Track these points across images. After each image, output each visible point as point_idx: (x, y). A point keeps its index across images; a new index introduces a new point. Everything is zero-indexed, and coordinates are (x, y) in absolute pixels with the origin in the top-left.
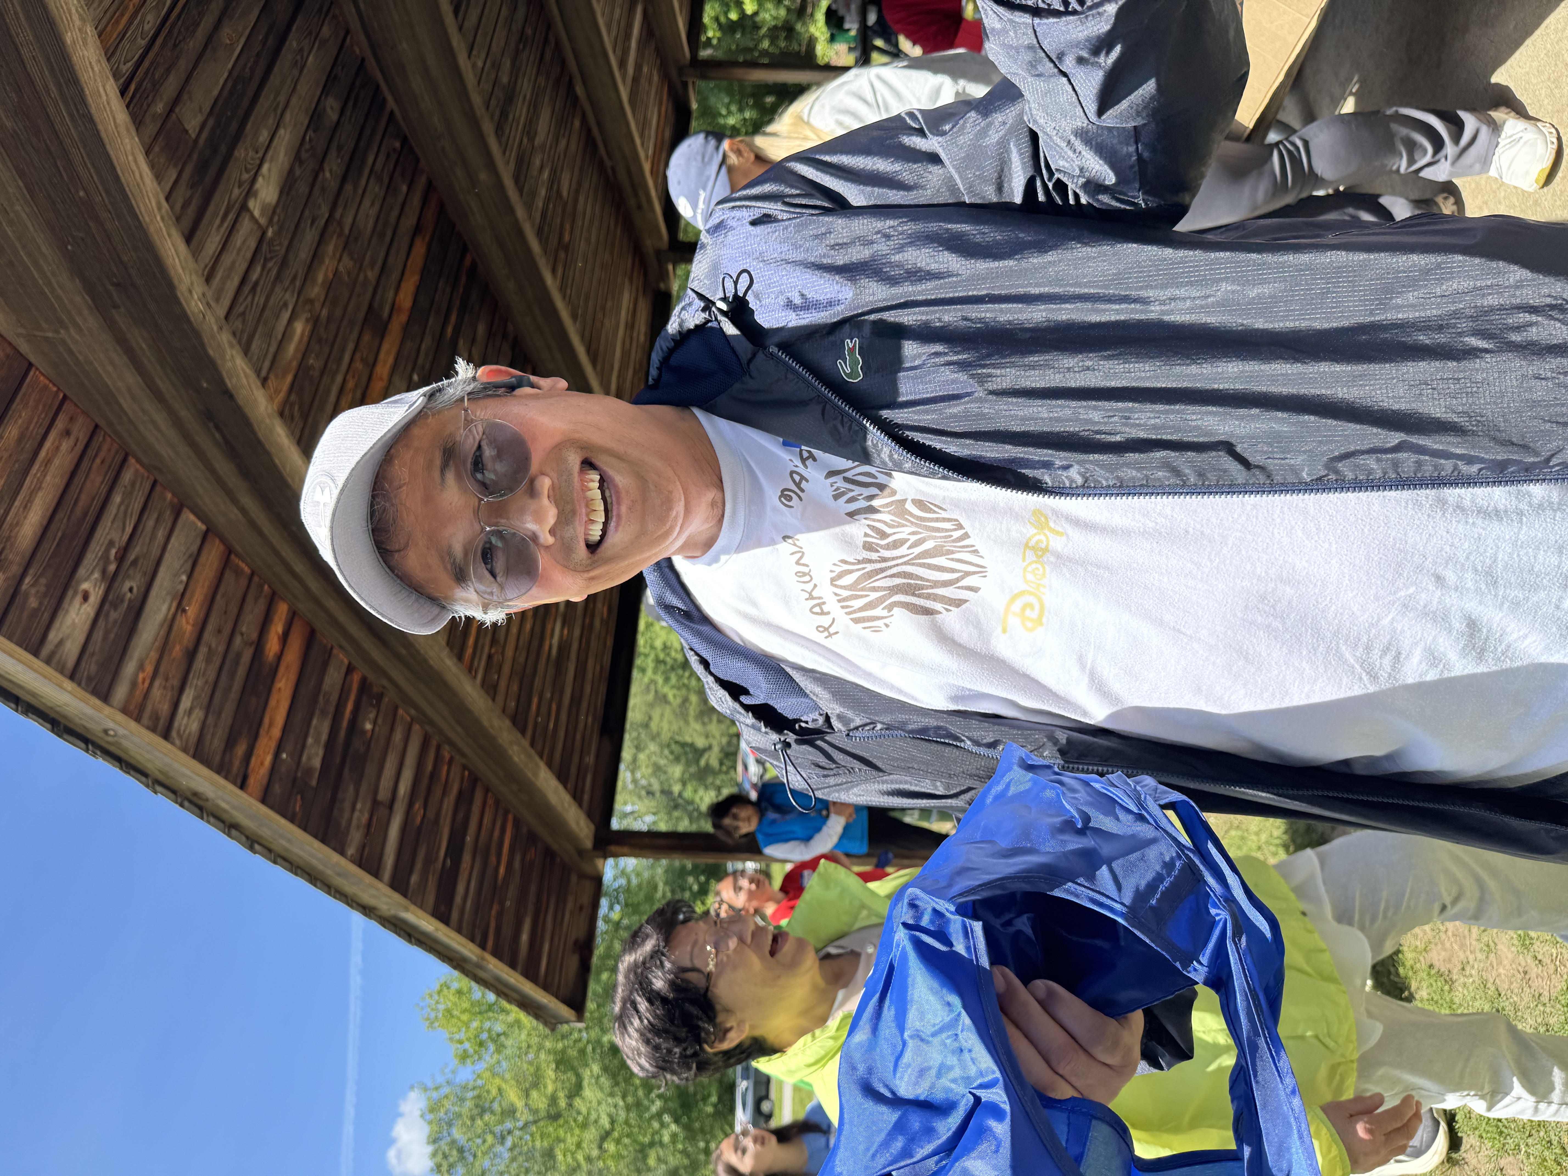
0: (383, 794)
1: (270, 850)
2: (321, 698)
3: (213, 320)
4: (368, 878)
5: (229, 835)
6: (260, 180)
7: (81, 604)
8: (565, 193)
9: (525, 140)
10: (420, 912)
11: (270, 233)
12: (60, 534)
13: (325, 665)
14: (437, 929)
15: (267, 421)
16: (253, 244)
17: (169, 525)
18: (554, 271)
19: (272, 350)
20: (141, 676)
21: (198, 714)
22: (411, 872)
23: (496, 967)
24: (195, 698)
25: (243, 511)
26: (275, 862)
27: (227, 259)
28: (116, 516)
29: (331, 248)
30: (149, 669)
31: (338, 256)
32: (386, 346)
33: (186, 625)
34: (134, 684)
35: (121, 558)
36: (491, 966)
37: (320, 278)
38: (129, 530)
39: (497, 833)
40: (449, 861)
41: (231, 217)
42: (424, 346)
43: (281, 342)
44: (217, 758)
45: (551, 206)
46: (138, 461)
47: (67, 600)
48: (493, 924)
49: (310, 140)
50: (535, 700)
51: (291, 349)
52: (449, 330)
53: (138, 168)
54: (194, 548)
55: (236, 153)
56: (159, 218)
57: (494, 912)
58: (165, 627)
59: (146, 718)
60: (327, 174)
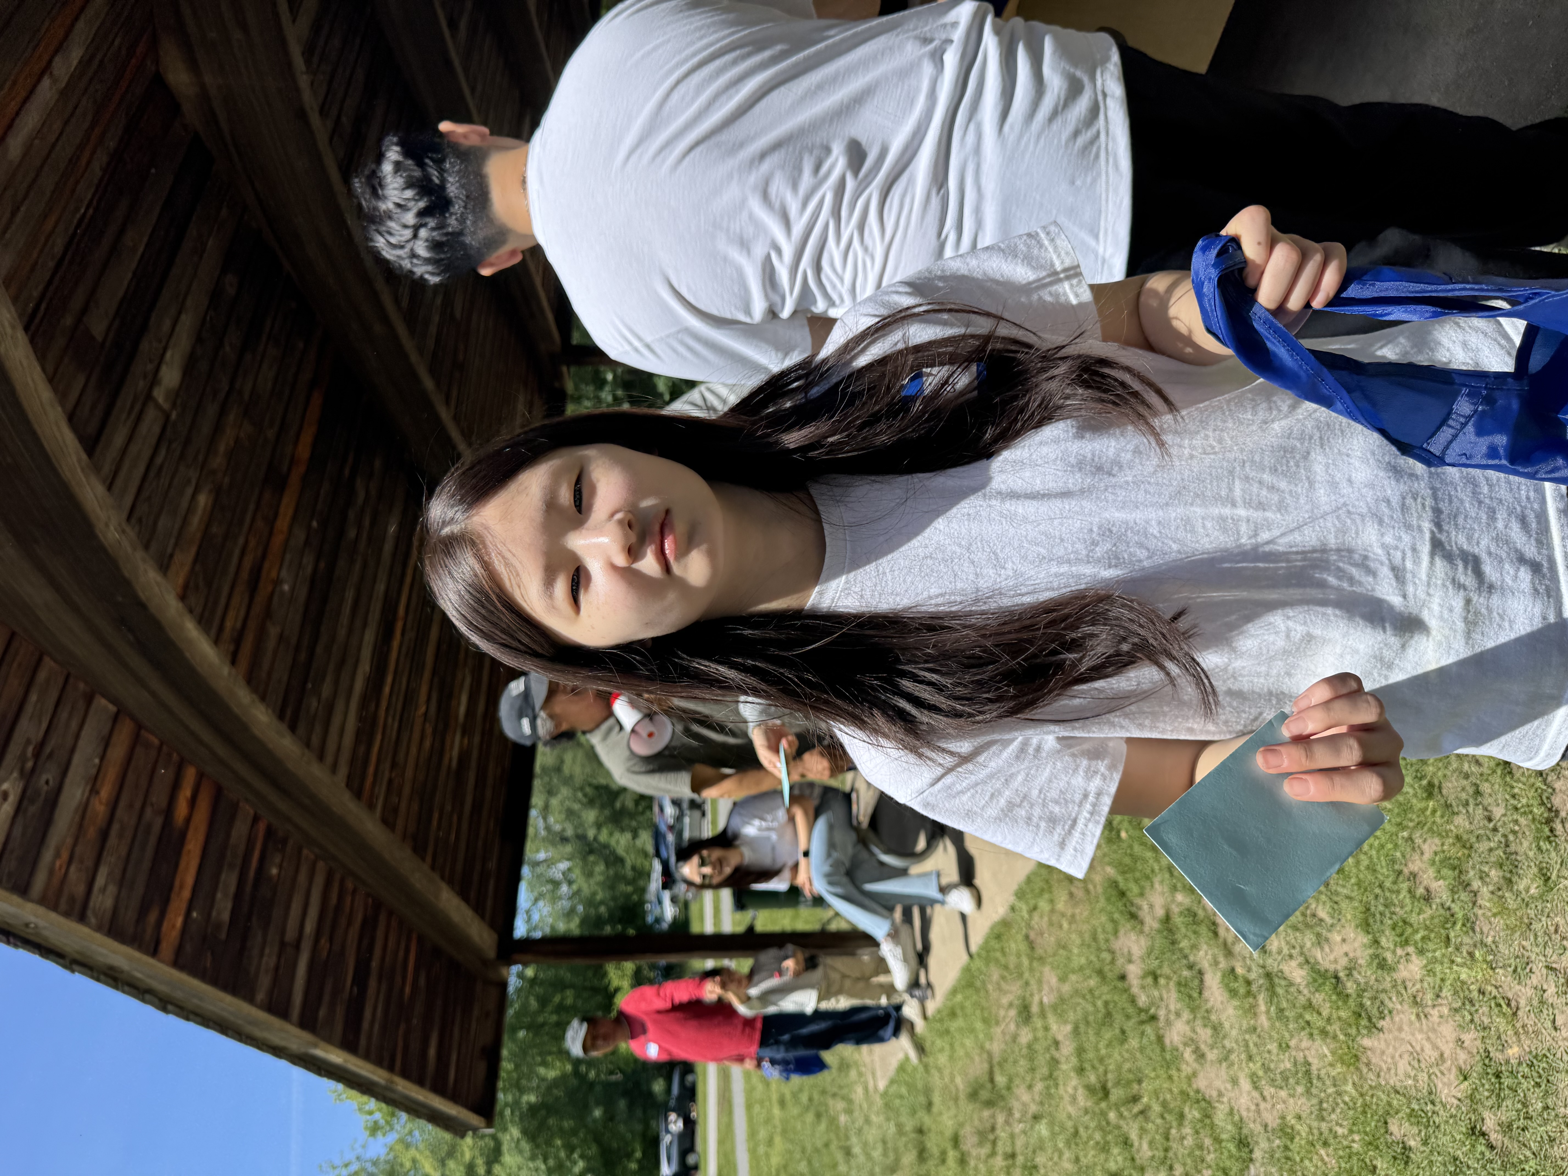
0: (291, 934)
1: (182, 1008)
2: (229, 852)
3: (127, 544)
4: (277, 1023)
5: (143, 1000)
6: (164, 366)
8: (458, 314)
10: (329, 1048)
11: (174, 416)
13: (232, 818)
14: (345, 1061)
16: (157, 430)
17: (82, 714)
18: (447, 403)
19: (177, 526)
20: (58, 864)
21: (112, 889)
22: (319, 1007)
23: (403, 1086)
24: (109, 875)
25: (153, 694)
26: (187, 1019)
27: (134, 449)
28: (32, 715)
29: (231, 417)
30: (65, 855)
31: (238, 423)
32: (285, 500)
33: (99, 807)
34: (51, 872)
35: (37, 754)
36: (400, 1087)
37: (222, 448)
38: (44, 725)
39: (401, 954)
40: (355, 989)
41: (137, 409)
42: (322, 493)
43: (185, 517)
44: (131, 929)
45: (445, 330)
46: (52, 658)
48: (400, 1043)
49: (211, 319)
50: (436, 815)
51: (196, 521)
52: (347, 472)
54: (106, 731)
55: (141, 348)
57: (401, 1031)
58: (80, 812)
59: (63, 905)
60: (227, 348)
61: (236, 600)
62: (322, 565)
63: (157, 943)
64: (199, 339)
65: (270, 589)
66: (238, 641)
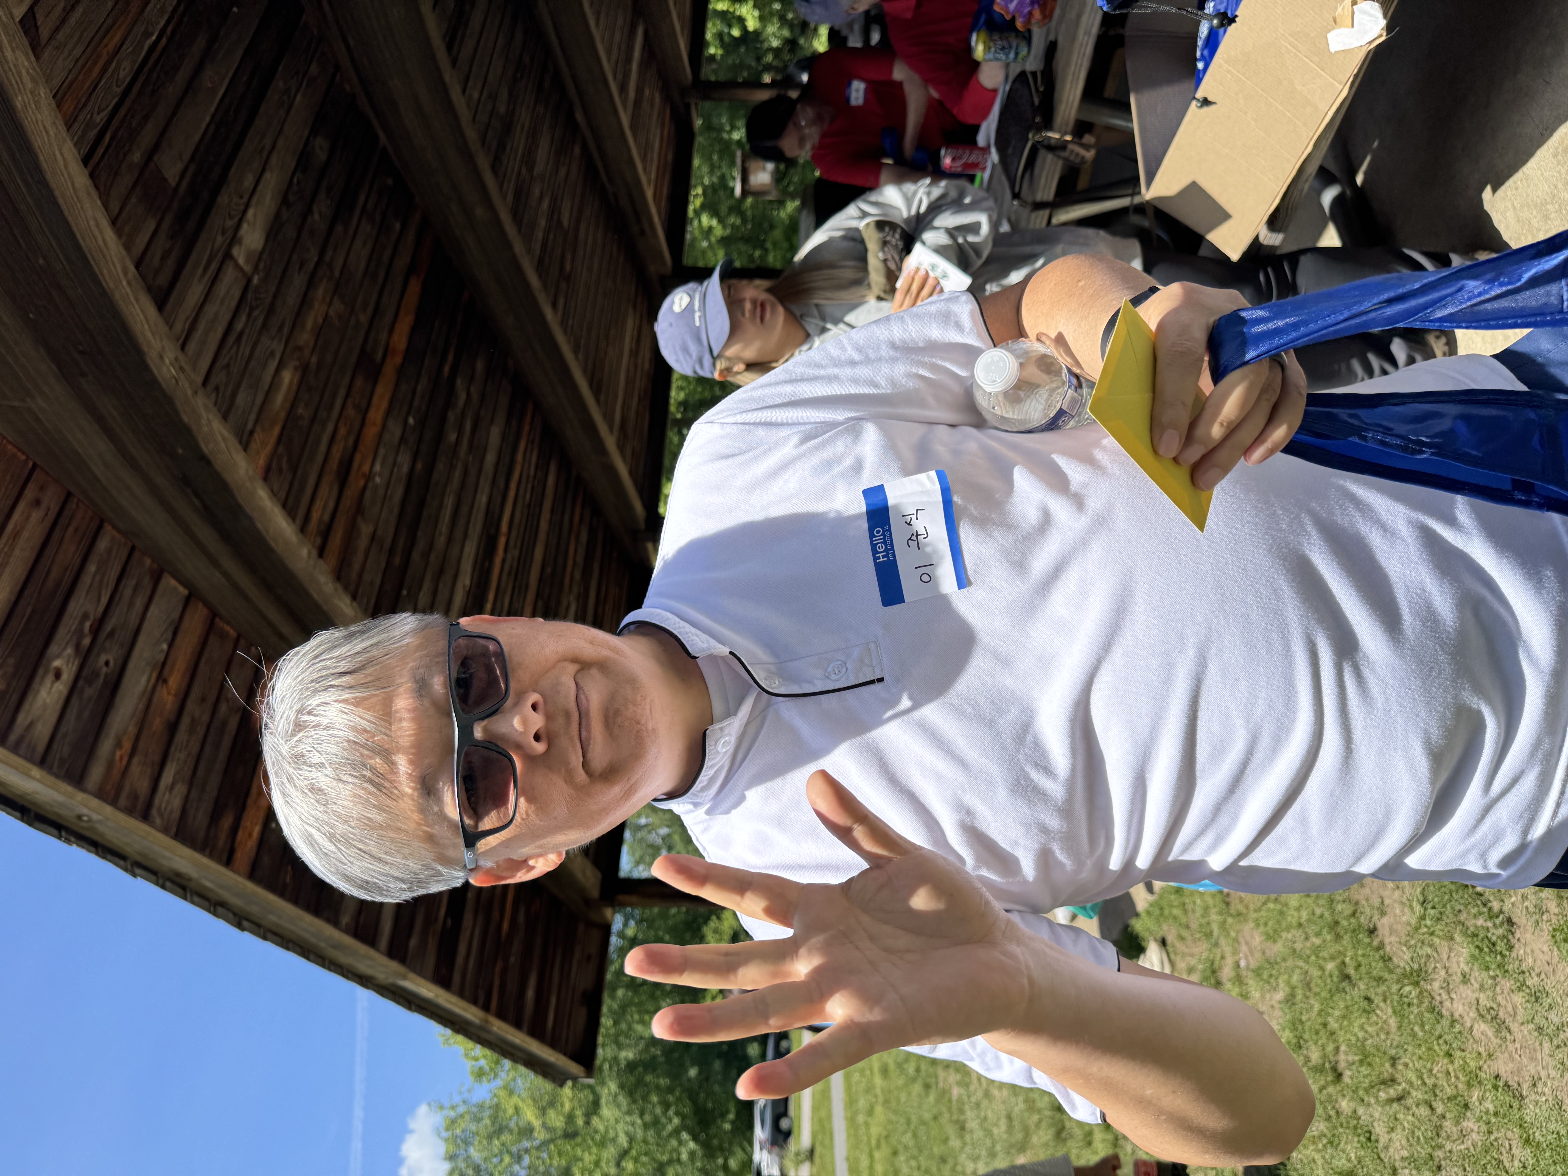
1: (259, 926)
3: (187, 385)
4: (362, 948)
5: (215, 914)
6: (245, 226)
7: (53, 683)
8: (565, 222)
9: (524, 171)
10: (419, 980)
11: (256, 280)
12: (29, 610)
14: (437, 996)
15: (248, 484)
16: (237, 293)
17: (148, 592)
18: (554, 305)
19: (259, 401)
20: (118, 754)
21: (181, 789)
22: (409, 936)
23: (500, 1028)
24: (177, 772)
25: (225, 574)
26: (264, 938)
27: (210, 310)
28: (91, 586)
29: (320, 292)
30: (127, 745)
31: (328, 300)
32: (380, 389)
33: (167, 698)
34: (110, 764)
35: (96, 630)
36: (495, 1029)
37: (309, 324)
38: (104, 600)
40: (449, 922)
41: (214, 266)
42: (419, 388)
43: (268, 393)
44: (202, 834)
45: (551, 236)
46: (114, 527)
47: (37, 679)
48: (497, 983)
49: (299, 182)
51: (279, 399)
52: (446, 369)
53: (101, 233)
54: (176, 615)
55: (219, 199)
56: (125, 283)
57: (498, 970)
58: (145, 700)
59: (123, 801)
60: (316, 216)
61: (324, 491)
62: (419, 466)
63: (232, 851)
64: (284, 202)
65: (362, 483)
66: (326, 533)
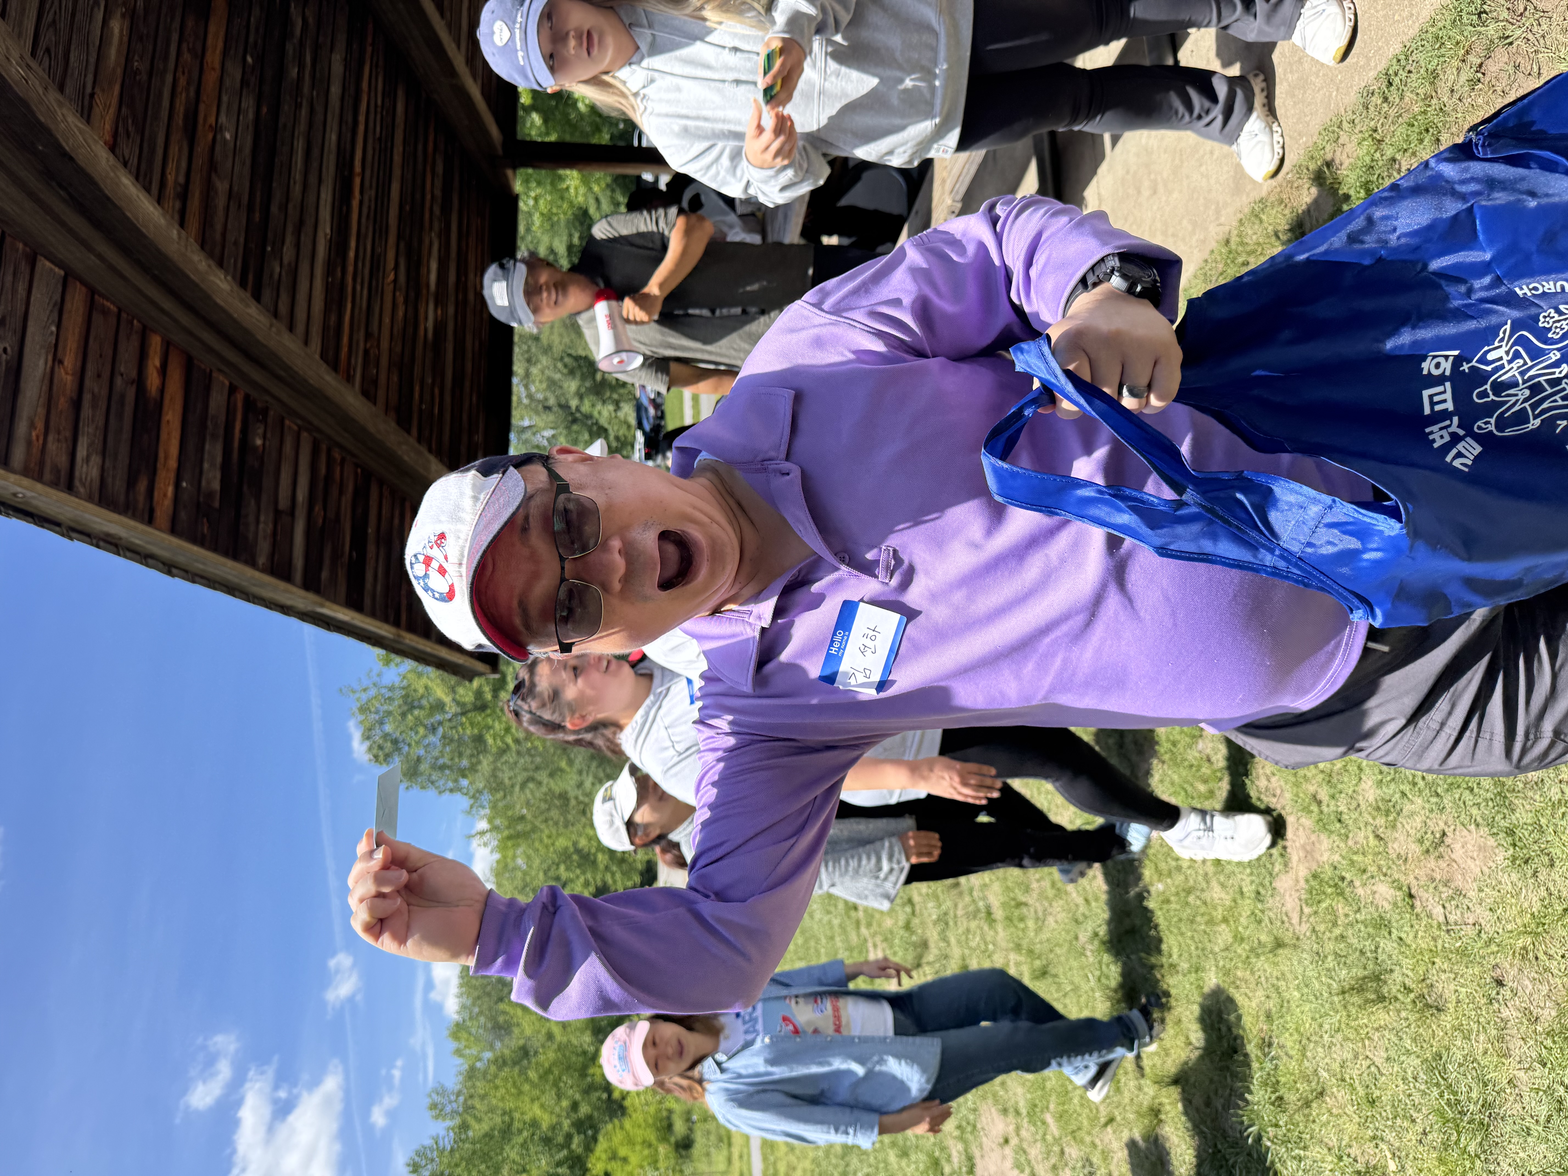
0: (284, 503)
1: (186, 571)
2: (209, 423)
3: (37, 84)
4: (282, 585)
5: (147, 565)
10: (335, 607)
13: (208, 389)
14: (353, 618)
17: (27, 277)
19: (93, 60)
20: (34, 434)
21: (96, 460)
22: (320, 569)
24: (90, 445)
25: (100, 257)
26: (194, 582)
30: (40, 425)
32: (212, 29)
33: (66, 377)
34: (29, 443)
39: (396, 520)
40: (354, 554)
43: (100, 47)
44: (122, 498)
48: (404, 603)
50: (417, 389)
51: (112, 54)
54: (57, 297)
58: (46, 382)
59: (47, 476)
61: (174, 150)
63: (152, 511)
65: (210, 136)
66: (184, 196)
